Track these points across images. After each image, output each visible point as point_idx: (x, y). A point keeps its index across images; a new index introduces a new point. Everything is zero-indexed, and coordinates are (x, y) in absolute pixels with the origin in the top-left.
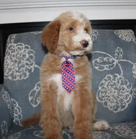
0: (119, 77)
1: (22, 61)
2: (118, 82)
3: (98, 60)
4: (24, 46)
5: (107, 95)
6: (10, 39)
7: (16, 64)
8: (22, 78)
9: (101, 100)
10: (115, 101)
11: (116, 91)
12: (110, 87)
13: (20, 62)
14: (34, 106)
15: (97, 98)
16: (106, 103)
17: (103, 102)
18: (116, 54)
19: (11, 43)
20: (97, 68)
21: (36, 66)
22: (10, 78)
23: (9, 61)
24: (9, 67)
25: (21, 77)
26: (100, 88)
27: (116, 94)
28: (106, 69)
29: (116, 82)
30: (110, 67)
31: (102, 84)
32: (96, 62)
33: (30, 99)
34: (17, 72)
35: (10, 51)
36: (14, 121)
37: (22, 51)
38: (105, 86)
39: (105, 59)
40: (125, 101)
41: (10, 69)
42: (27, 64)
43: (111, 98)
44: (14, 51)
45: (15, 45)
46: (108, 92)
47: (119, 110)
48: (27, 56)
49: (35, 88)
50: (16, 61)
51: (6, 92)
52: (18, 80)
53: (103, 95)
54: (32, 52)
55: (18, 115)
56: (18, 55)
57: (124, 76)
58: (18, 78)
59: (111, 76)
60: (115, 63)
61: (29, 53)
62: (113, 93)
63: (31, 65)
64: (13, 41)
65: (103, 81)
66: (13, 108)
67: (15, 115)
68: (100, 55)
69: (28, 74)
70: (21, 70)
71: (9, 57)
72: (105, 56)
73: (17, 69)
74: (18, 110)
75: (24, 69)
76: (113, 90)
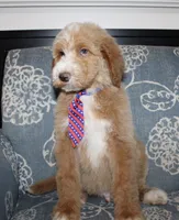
1: (31, 94)
2: (178, 129)
3: (148, 94)
4: (33, 70)
5: (162, 148)
6: (11, 59)
7: (23, 100)
8: (32, 121)
9: (153, 156)
10: (173, 158)
11: (175, 143)
12: (166, 136)
13: (28, 96)
14: (51, 164)
16: (159, 161)
17: (156, 158)
18: (176, 87)
19: (13, 64)
20: (146, 107)
21: (54, 102)
22: (13, 121)
23: (10, 94)
24: (11, 104)
25: (30, 121)
26: (151, 138)
27: (174, 148)
28: (160, 108)
29: (175, 129)
30: (167, 106)
31: (155, 132)
32: (145, 97)
33: (45, 153)
34: (24, 111)
35: (11, 78)
36: (21, 187)
37: (32, 78)
38: (159, 135)
39: (160, 93)
41: (13, 108)
42: (39, 99)
43: (168, 153)
44: (18, 77)
45: (20, 68)
46: (164, 143)
48: (39, 86)
49: (52, 138)
50: (22, 95)
51: (7, 144)
52: (26, 126)
53: (156, 148)
54: (47, 81)
55: (26, 179)
56: (26, 85)
58: (25, 122)
59: (168, 120)
60: (174, 100)
61: (42, 82)
62: (170, 146)
63: (46, 100)
64: (15, 61)
65: (156, 128)
66: (19, 168)
67: (23, 179)
68: (152, 86)
69: (41, 115)
70: (30, 108)
71: (10, 87)
72: (159, 88)
73: (24, 107)
74: (26, 172)
75: (35, 107)
76: (171, 141)
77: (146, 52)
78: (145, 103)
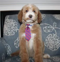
0: (54, 35)
1: (12, 27)
2: (54, 38)
3: (45, 27)
4: (13, 21)
5: (49, 43)
6: (7, 17)
7: (9, 29)
8: (12, 35)
9: (47, 45)
10: (53, 46)
11: (53, 41)
12: (50, 39)
14: (17, 47)
15: (45, 44)
16: (49, 47)
17: (48, 46)
18: (53, 25)
19: (7, 19)
22: (6, 34)
23: (6, 27)
24: (6, 30)
26: (46, 40)
27: (53, 43)
28: (49, 31)
29: (53, 37)
30: (51, 31)
31: (47, 38)
33: (15, 44)
34: (9, 32)
35: (6, 23)
36: (8, 54)
37: (12, 23)
39: (49, 27)
40: (57, 46)
41: (6, 31)
42: (14, 29)
43: (51, 44)
44: (8, 23)
45: (9, 20)
46: (50, 42)
47: (55, 50)
49: (17, 39)
50: (9, 27)
51: (4, 41)
52: (10, 36)
53: (48, 43)
55: (9, 51)
56: (10, 25)
57: (57, 35)
58: (10, 35)
59: (51, 35)
60: (53, 29)
61: (15, 24)
62: (52, 42)
63: (16, 29)
65: (48, 37)
66: (7, 48)
67: (8, 51)
68: (46, 25)
70: (11, 31)
71: (6, 25)
73: (9, 31)
74: (9, 49)
75: (13, 31)
76: (52, 41)
77: (45, 16)
78: (44, 30)
